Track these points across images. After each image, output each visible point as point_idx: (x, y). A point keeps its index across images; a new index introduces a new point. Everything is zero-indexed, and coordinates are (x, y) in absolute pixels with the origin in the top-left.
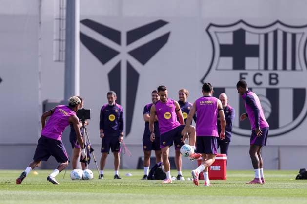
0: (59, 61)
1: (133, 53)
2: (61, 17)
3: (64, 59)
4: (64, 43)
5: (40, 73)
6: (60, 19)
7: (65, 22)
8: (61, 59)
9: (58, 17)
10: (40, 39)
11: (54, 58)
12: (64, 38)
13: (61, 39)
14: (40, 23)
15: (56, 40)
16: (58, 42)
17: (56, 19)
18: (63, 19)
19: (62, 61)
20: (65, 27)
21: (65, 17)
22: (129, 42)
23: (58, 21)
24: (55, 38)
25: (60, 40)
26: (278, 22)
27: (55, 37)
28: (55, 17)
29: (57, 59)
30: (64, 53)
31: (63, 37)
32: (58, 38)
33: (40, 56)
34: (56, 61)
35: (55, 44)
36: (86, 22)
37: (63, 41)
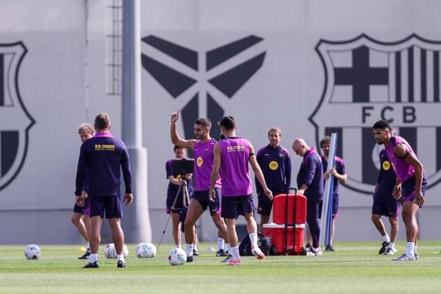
0: (113, 94)
1: (215, 82)
2: (116, 34)
3: (120, 92)
4: (120, 69)
5: (87, 111)
6: (114, 36)
7: (120, 40)
8: (116, 92)
9: (111, 33)
10: (87, 64)
11: (107, 91)
12: (120, 63)
13: (116, 63)
14: (87, 42)
15: (109, 65)
16: (111, 68)
17: (108, 36)
18: (118, 37)
19: (118, 94)
20: (120, 47)
21: (120, 34)
22: (210, 66)
23: (111, 39)
24: (107, 62)
25: (114, 65)
26: (414, 35)
27: (108, 60)
28: (107, 34)
29: (111, 92)
30: (120, 83)
31: (118, 62)
32: (111, 62)
33: (88, 87)
34: (109, 94)
35: (108, 70)
36: (150, 40)
37: (118, 66)
